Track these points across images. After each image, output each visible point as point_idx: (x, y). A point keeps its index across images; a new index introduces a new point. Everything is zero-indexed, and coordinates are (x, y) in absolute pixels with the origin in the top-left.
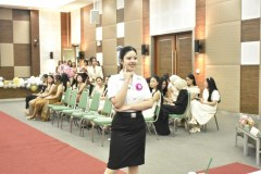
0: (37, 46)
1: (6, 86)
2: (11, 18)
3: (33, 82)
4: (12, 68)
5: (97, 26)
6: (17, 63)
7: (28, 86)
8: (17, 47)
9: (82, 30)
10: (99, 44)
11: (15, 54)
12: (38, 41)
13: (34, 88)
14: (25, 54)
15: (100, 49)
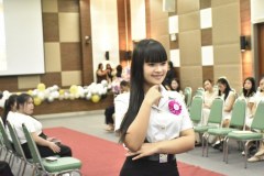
0: (88, 44)
1: (62, 97)
2: (56, 10)
3: (95, 91)
4: (59, 74)
5: (171, 14)
6: (65, 67)
7: (89, 96)
8: (64, 46)
9: (148, 21)
10: (173, 38)
11: (62, 56)
12: (90, 38)
13: (96, 98)
14: (74, 55)
15: (175, 45)
